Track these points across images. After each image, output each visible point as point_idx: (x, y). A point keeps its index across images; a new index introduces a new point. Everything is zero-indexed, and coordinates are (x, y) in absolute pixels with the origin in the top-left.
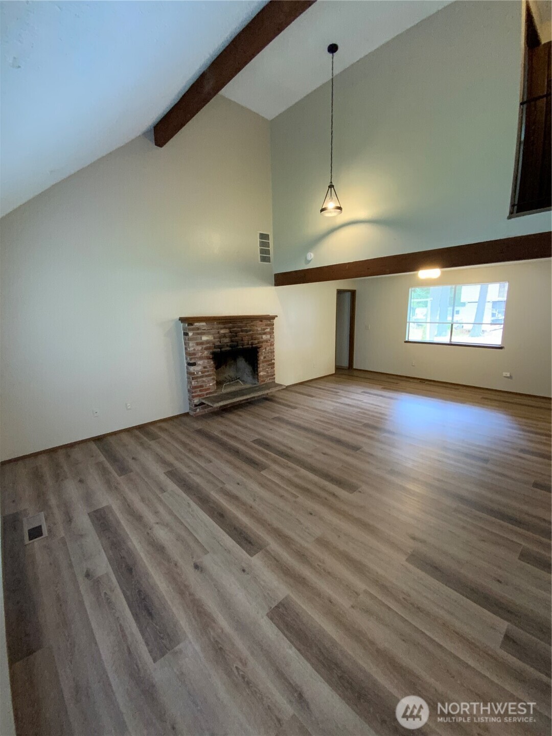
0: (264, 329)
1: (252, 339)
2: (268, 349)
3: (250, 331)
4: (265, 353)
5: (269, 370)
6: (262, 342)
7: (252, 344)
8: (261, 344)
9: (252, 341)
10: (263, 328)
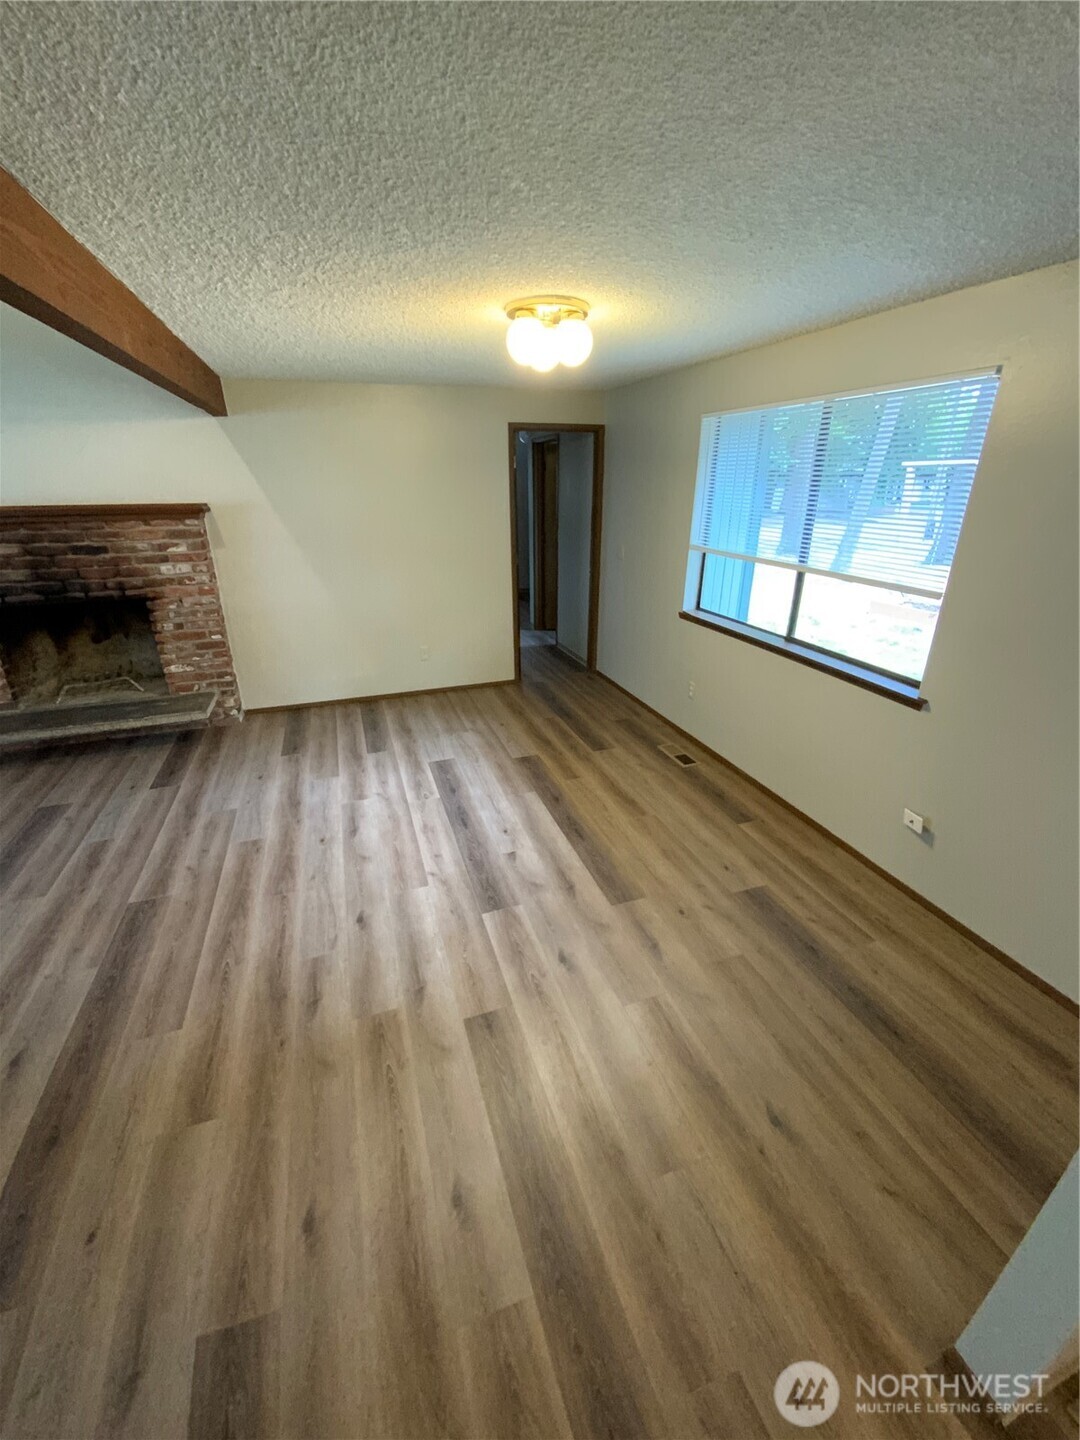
0: (163, 547)
1: (117, 574)
2: (188, 602)
3: (104, 550)
4: (178, 614)
5: (207, 660)
6: (162, 583)
7: (121, 587)
8: (158, 589)
9: (119, 579)
10: (154, 542)
